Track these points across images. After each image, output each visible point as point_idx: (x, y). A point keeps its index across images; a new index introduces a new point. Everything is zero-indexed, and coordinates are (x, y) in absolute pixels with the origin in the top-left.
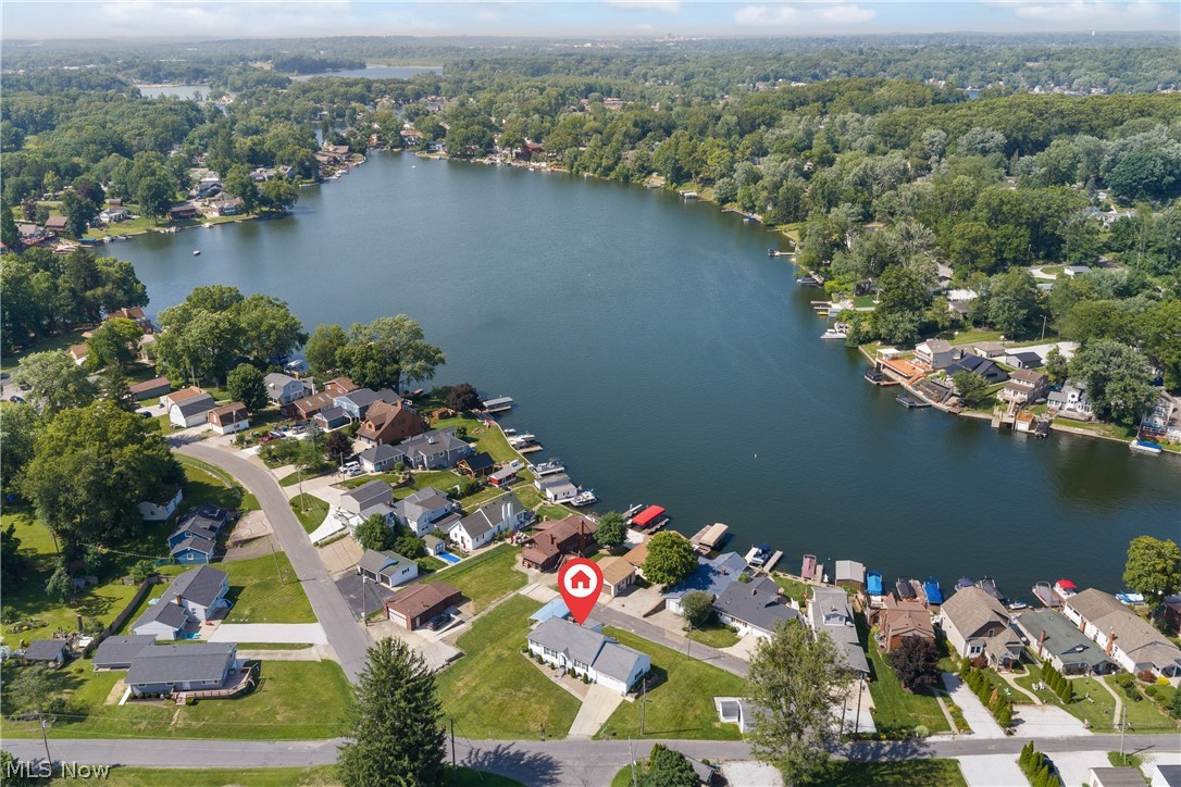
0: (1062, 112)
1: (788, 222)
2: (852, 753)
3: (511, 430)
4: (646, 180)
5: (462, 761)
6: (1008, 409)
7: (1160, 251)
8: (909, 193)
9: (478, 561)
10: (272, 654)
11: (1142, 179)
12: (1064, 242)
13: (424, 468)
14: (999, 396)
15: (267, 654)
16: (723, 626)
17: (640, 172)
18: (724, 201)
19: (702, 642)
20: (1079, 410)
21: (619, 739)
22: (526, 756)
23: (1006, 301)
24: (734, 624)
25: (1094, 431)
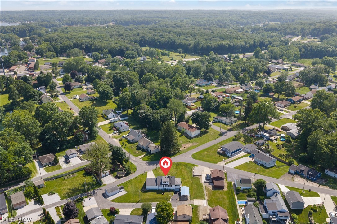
21: (141, 174)
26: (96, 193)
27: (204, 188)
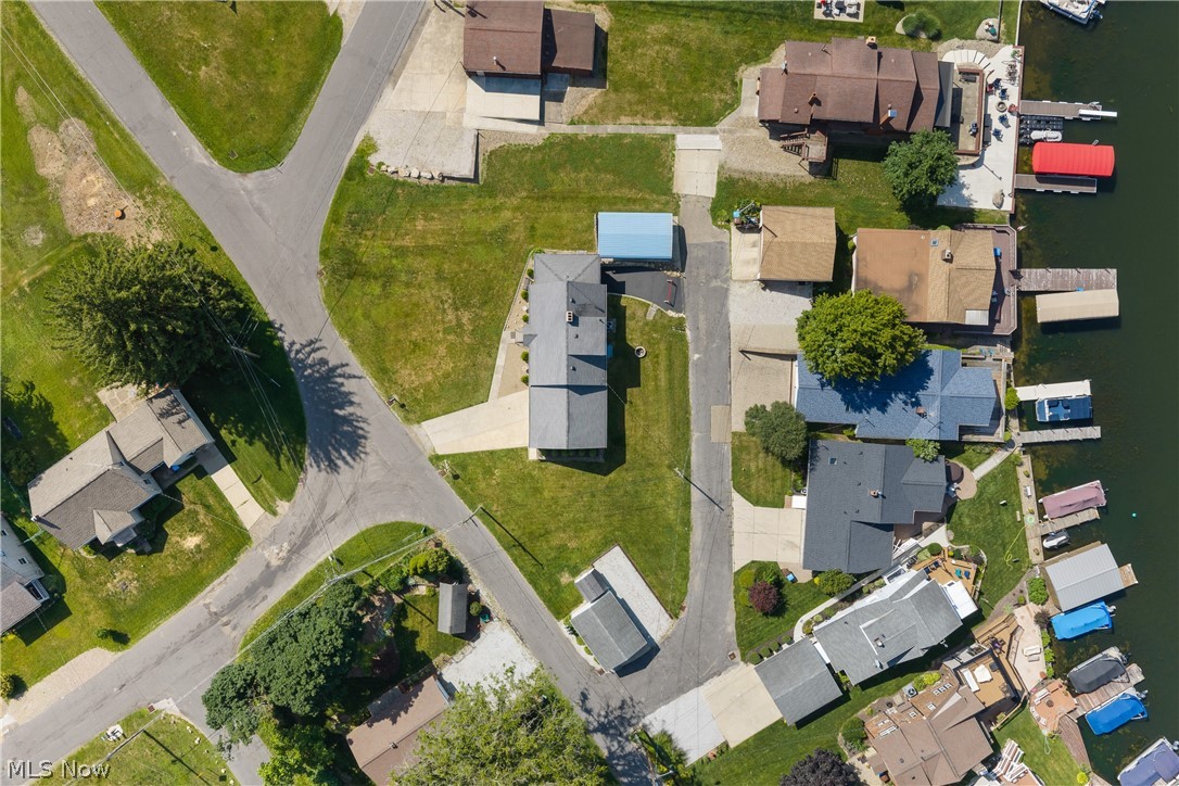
2: (619, 758)
5: (292, 344)
21: (454, 486)
22: (350, 409)
26: (617, 713)
27: (585, 130)
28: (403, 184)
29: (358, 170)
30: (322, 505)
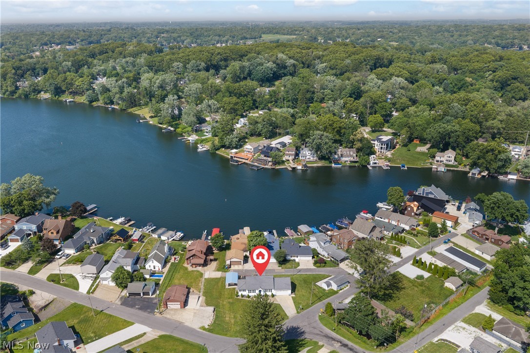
0: (220, 53)
1: (132, 107)
3: (111, 218)
4: (39, 96)
6: (290, 162)
7: (289, 101)
8: (194, 88)
9: (171, 273)
10: (131, 345)
11: (265, 76)
12: (257, 102)
13: (95, 245)
14: (284, 159)
15: (129, 346)
16: (289, 261)
17: (34, 92)
18: (91, 102)
19: (288, 268)
20: (311, 158)
21: (305, 309)
23: (264, 124)
24: (293, 258)
25: (320, 164)
27: (202, 290)
28: (215, 321)
29: (210, 330)
30: (318, 334)
